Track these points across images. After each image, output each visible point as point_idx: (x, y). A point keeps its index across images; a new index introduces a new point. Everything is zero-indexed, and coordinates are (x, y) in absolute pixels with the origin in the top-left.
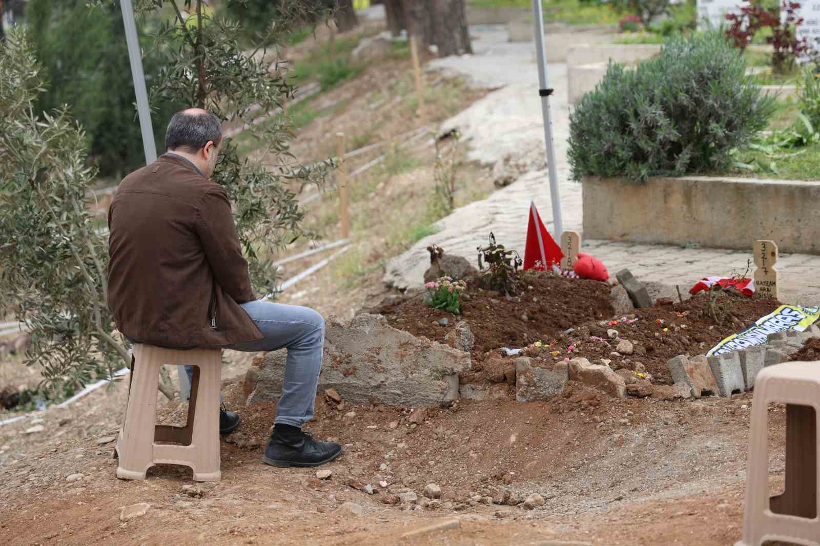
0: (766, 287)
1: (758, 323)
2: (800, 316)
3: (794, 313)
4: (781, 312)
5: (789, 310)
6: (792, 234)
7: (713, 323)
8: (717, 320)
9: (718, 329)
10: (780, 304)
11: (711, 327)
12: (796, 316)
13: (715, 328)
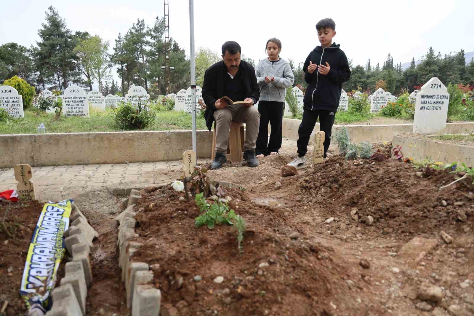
0: (27, 194)
1: (39, 224)
2: (61, 210)
3: (56, 209)
4: (47, 210)
5: (51, 207)
6: (9, 159)
7: (7, 237)
8: (10, 234)
9: (12, 243)
10: (43, 204)
11: (6, 242)
12: (58, 211)
13: (10, 242)
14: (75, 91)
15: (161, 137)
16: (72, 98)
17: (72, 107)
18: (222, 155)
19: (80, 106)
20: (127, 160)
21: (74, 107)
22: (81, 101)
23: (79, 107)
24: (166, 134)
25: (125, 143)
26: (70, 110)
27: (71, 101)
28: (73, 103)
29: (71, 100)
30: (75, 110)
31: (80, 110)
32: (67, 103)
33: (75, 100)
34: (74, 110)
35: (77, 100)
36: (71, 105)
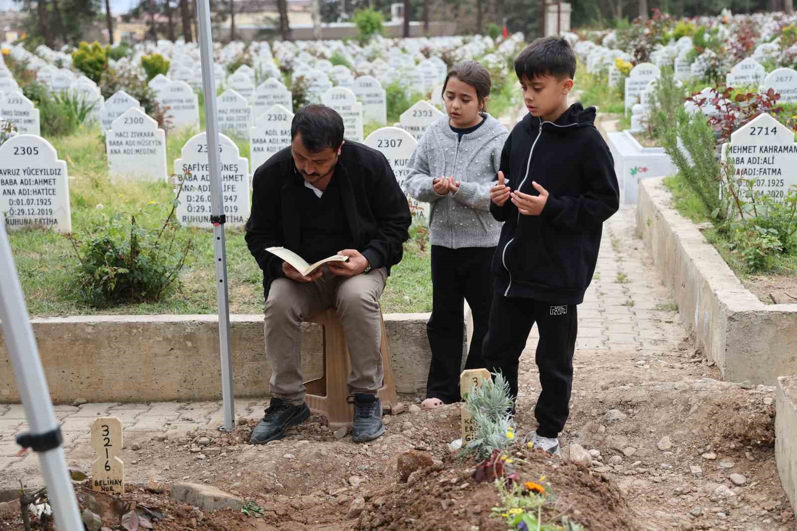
14: (27, 151)
15: (170, 336)
16: (21, 172)
17: (21, 197)
18: (285, 403)
19: (44, 197)
20: (81, 396)
21: (24, 198)
22: (46, 181)
23: (39, 197)
24: (185, 329)
25: (76, 349)
26: (16, 208)
27: (19, 181)
28: (22, 187)
29: (16, 177)
30: (30, 207)
31: (44, 207)
32: (7, 187)
33: (28, 177)
34: (26, 208)
35: (33, 178)
36: (17, 192)
